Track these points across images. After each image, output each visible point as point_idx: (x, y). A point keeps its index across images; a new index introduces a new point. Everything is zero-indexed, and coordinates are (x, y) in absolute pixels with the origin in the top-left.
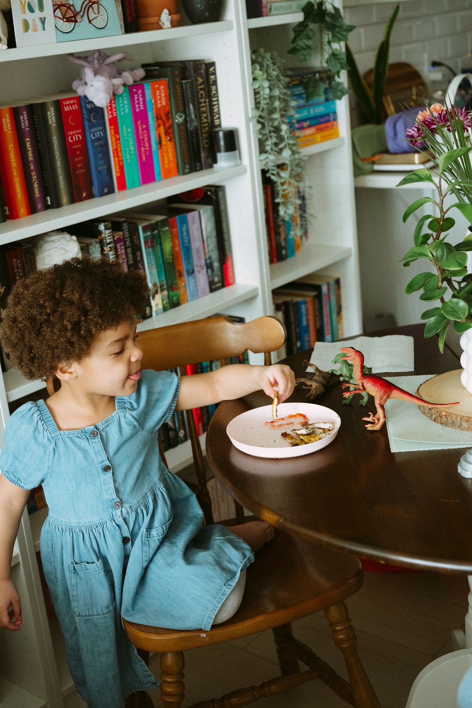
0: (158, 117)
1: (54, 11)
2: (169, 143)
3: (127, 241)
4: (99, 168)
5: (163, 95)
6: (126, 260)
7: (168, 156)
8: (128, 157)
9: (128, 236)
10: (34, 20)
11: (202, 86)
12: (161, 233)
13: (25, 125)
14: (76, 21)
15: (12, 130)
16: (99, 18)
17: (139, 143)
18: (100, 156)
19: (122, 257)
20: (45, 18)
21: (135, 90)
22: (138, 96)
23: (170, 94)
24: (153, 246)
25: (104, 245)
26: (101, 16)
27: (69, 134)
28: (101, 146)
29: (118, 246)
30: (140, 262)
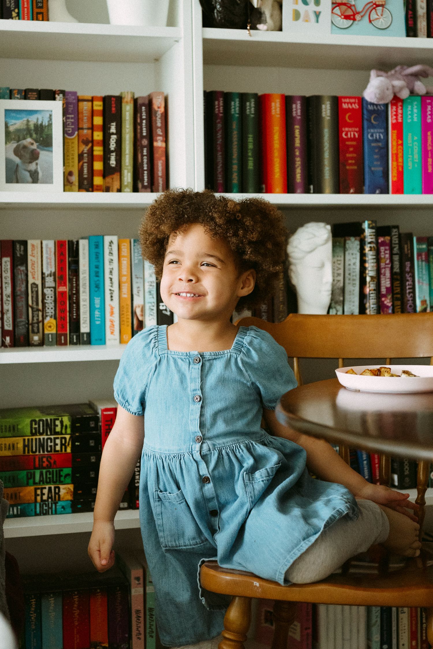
1: (333, 9)
3: (395, 247)
4: (373, 169)
6: (389, 266)
8: (410, 164)
9: (397, 242)
10: (306, 12)
13: (296, 113)
14: (354, 20)
15: (280, 114)
16: (381, 20)
17: (426, 154)
18: (376, 157)
19: (386, 261)
20: (320, 13)
21: (428, 101)
24: (428, 261)
25: (365, 244)
26: (384, 18)
27: (343, 129)
28: (380, 148)
29: (382, 249)
30: (408, 273)
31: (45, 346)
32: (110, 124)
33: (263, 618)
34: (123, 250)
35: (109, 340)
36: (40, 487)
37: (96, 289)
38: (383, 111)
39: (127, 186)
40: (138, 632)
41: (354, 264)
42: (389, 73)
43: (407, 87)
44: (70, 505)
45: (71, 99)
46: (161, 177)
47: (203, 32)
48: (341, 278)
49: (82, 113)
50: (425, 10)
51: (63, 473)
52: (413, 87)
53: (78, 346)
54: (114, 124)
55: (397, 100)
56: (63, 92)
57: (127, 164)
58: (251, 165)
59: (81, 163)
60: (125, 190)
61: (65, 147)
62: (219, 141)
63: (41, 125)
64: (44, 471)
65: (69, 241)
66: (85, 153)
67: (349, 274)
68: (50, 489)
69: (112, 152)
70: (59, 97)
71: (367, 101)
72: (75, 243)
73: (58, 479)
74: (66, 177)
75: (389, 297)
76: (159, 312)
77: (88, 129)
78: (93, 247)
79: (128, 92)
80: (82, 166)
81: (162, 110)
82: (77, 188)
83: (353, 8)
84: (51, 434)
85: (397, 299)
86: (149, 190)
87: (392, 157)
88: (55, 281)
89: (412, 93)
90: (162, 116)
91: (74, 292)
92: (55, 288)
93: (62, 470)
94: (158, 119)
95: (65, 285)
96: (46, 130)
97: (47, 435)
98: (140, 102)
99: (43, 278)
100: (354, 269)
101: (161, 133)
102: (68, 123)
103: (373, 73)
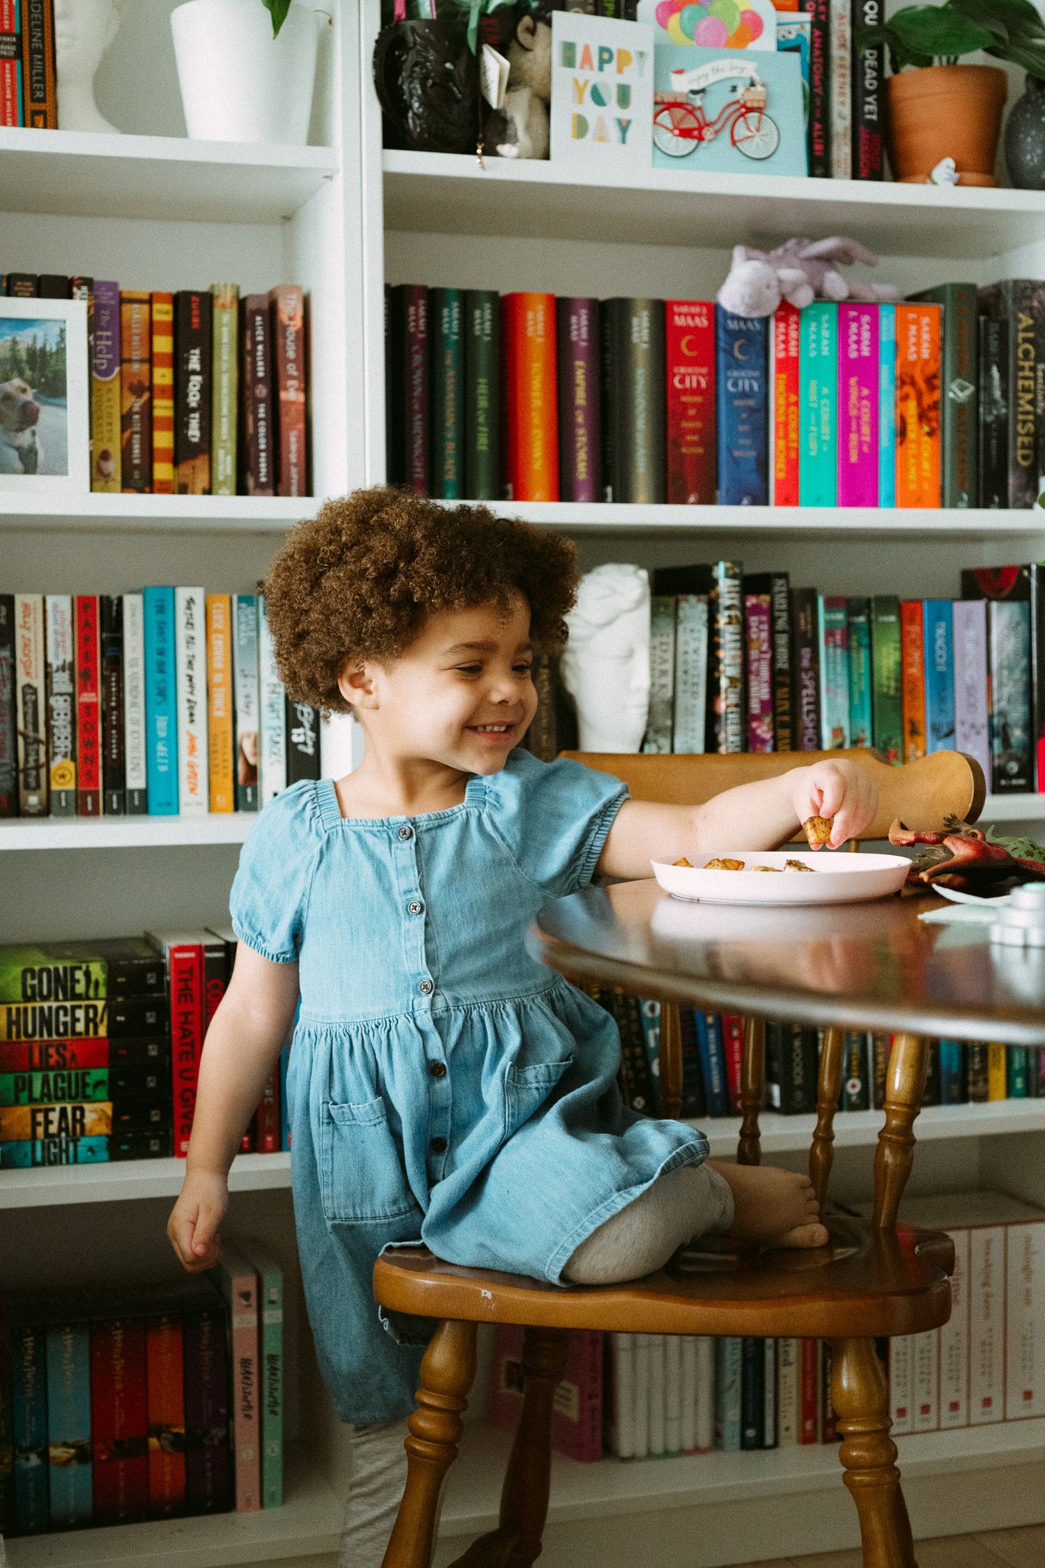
0: (904, 380)
1: (656, 115)
2: (926, 439)
3: (779, 617)
4: (736, 454)
5: (926, 336)
6: (768, 656)
7: (919, 465)
8: (813, 445)
9: (784, 607)
10: (601, 119)
11: (1031, 335)
12: (874, 626)
13: (579, 335)
14: (701, 138)
15: (545, 336)
16: (757, 139)
17: (845, 424)
18: (743, 428)
19: (761, 646)
20: (629, 122)
21: (853, 314)
22: (860, 327)
23: (943, 339)
24: (847, 647)
25: (717, 610)
26: (763, 135)
27: (676, 370)
28: (752, 411)
29: (754, 620)
30: (806, 671)
31: (51, 817)
32: (188, 351)
33: (503, 1376)
34: (215, 617)
35: (187, 804)
36: (43, 1107)
37: (160, 699)
38: (759, 333)
39: (224, 483)
40: (245, 1404)
41: (696, 651)
42: (773, 253)
43: (810, 284)
44: (104, 1145)
45: (106, 297)
46: (296, 465)
47: (383, 159)
48: (668, 680)
49: (130, 328)
50: (848, 122)
51: (89, 1080)
52: (822, 282)
53: (122, 816)
54: (197, 351)
55: (787, 310)
56: (88, 282)
57: (224, 437)
58: (483, 442)
59: (127, 434)
60: (221, 492)
61: (94, 399)
62: (418, 392)
63: (43, 350)
64: (51, 1074)
65: (101, 598)
66: (137, 413)
67: (686, 672)
68: (63, 1111)
69: (193, 410)
70: (81, 292)
71: (725, 312)
72: (115, 602)
73: (80, 1092)
74: (94, 464)
75: (767, 720)
76: (290, 746)
77: (142, 361)
78: (152, 610)
79: (225, 285)
80: (130, 440)
81: (298, 323)
82: (118, 485)
83: (698, 113)
84: (65, 999)
85: (784, 725)
86: (271, 491)
87: (777, 432)
88: (72, 680)
89: (819, 295)
90: (297, 337)
91: (113, 704)
92: (72, 695)
93: (89, 1074)
94: (289, 342)
95: (94, 689)
96: (53, 362)
97: (57, 999)
98: (251, 306)
99: (48, 676)
100: (695, 661)
101: (295, 373)
102: (99, 348)
103: (739, 253)
